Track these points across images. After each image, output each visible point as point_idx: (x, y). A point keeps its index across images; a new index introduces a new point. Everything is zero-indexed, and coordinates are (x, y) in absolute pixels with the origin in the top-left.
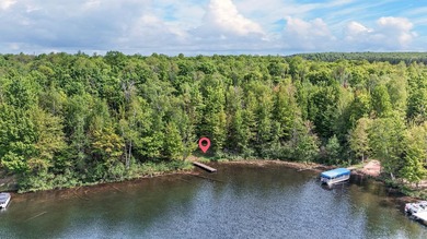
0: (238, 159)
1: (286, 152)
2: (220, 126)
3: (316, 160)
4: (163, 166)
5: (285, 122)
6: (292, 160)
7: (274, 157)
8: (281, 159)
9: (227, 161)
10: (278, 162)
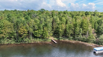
0: (67, 40)
1: (84, 39)
2: (62, 29)
3: (94, 43)
4: (41, 40)
5: (85, 29)
6: (85, 42)
7: (79, 40)
8: (82, 41)
9: (63, 40)
10: (80, 42)
